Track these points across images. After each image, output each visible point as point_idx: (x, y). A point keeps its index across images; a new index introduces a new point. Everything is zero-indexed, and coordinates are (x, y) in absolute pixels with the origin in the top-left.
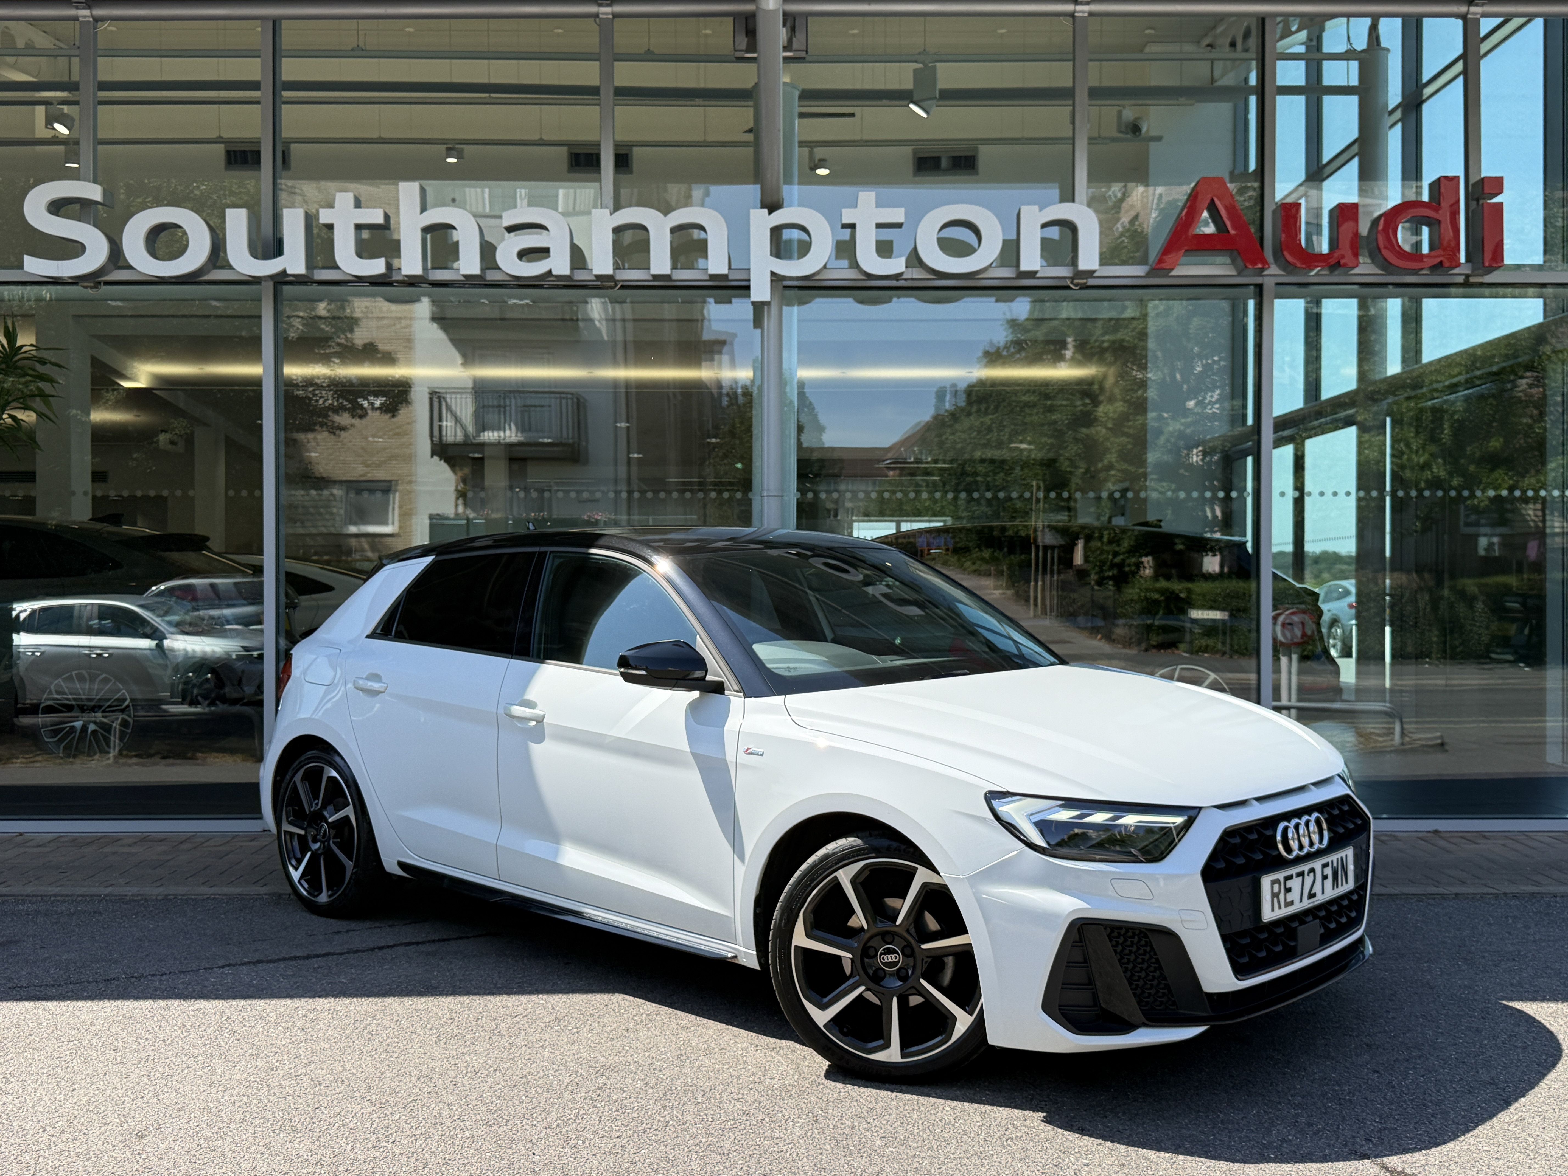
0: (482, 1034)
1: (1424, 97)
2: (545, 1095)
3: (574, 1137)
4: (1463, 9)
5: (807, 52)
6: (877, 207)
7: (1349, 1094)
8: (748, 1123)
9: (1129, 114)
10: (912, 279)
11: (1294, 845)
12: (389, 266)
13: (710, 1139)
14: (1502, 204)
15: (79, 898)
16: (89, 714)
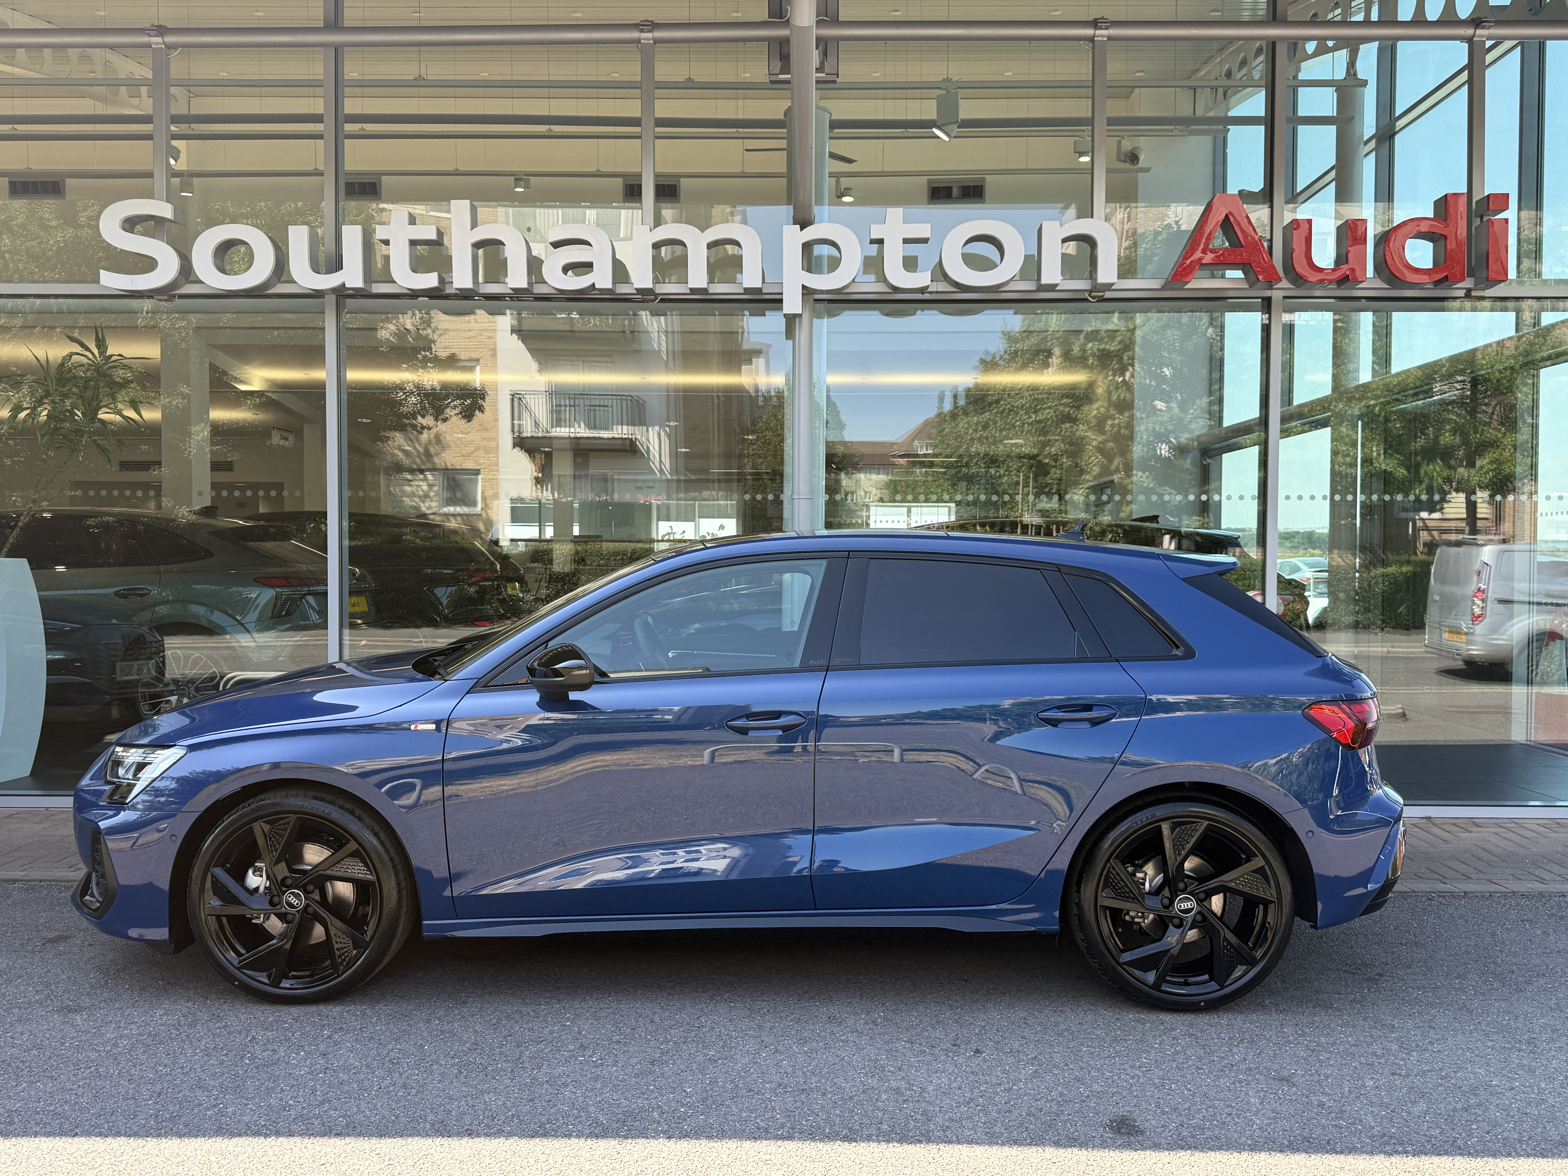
1: (1397, 130)
4: (1470, 32)
5: (837, 74)
9: (1127, 145)
10: (937, 292)
16: (183, 689)
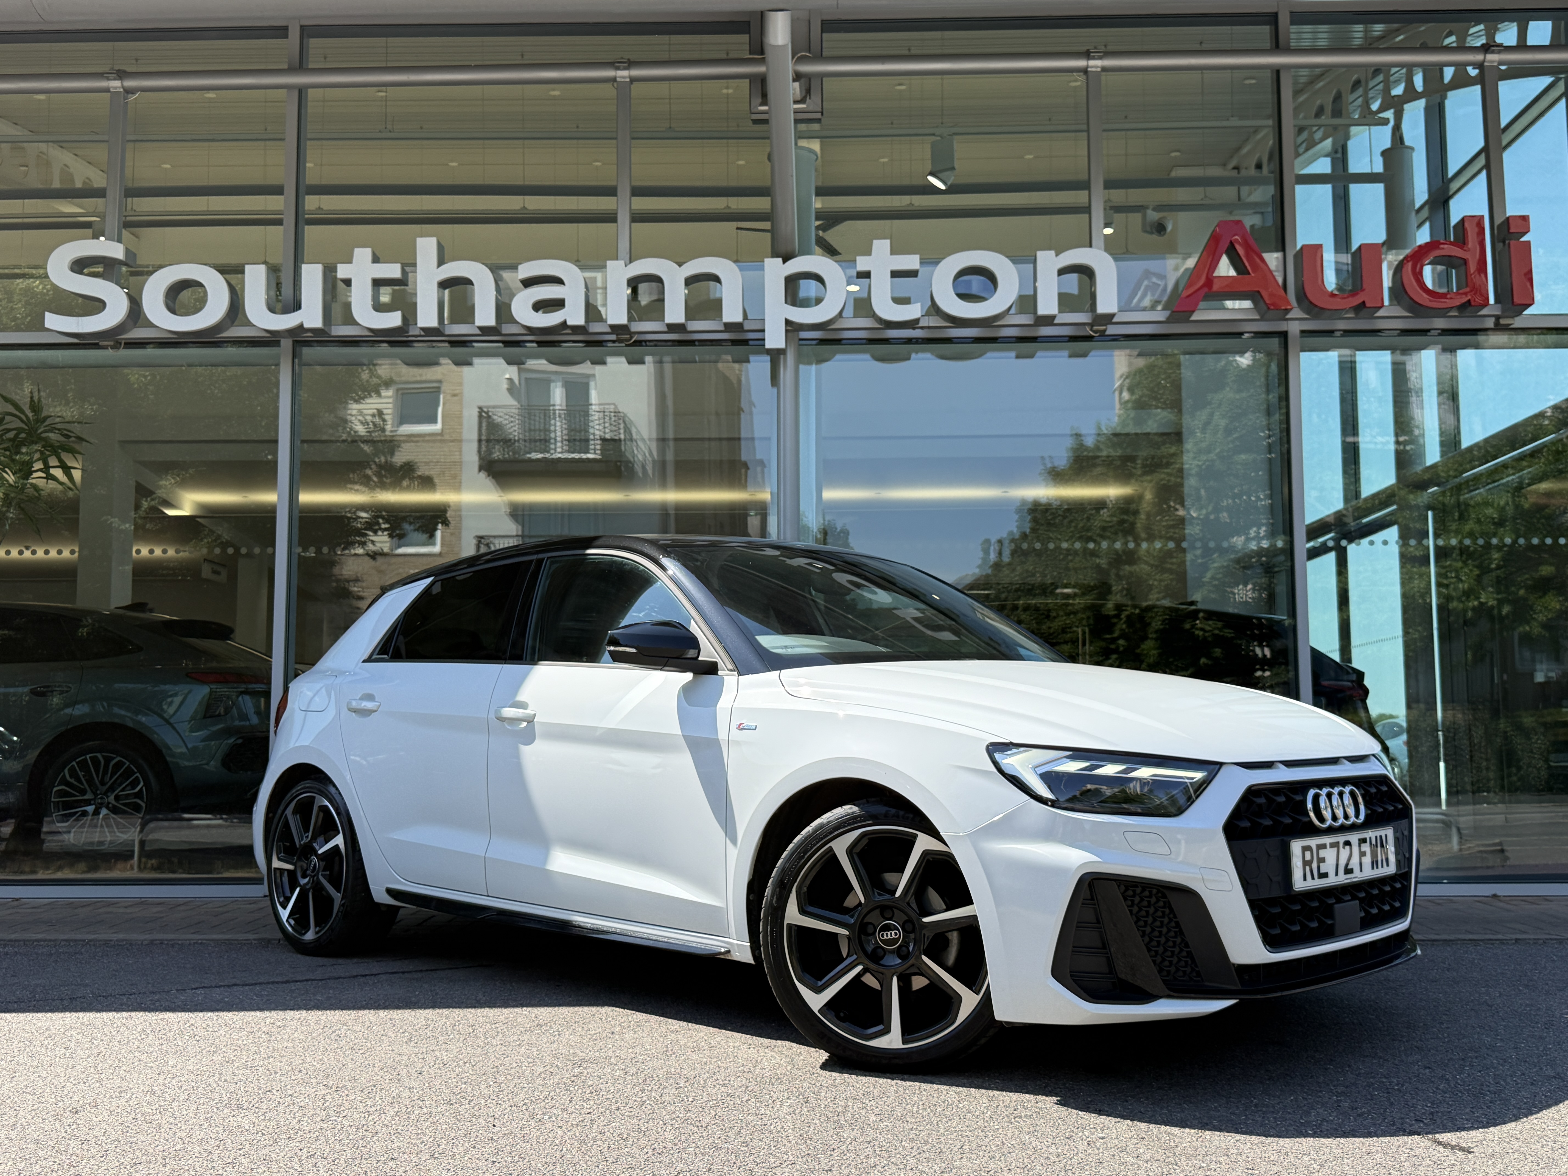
0: (457, 1036)
1: (1451, 193)
2: (516, 1081)
3: (540, 1113)
4: (1479, 57)
5: (822, 113)
6: (892, 254)
7: (1397, 1085)
8: (732, 1103)
9: (1153, 216)
10: (929, 327)
11: (1327, 814)
12: (404, 318)
13: (688, 1114)
14: (1529, 243)
15: (63, 943)
16: (101, 798)
